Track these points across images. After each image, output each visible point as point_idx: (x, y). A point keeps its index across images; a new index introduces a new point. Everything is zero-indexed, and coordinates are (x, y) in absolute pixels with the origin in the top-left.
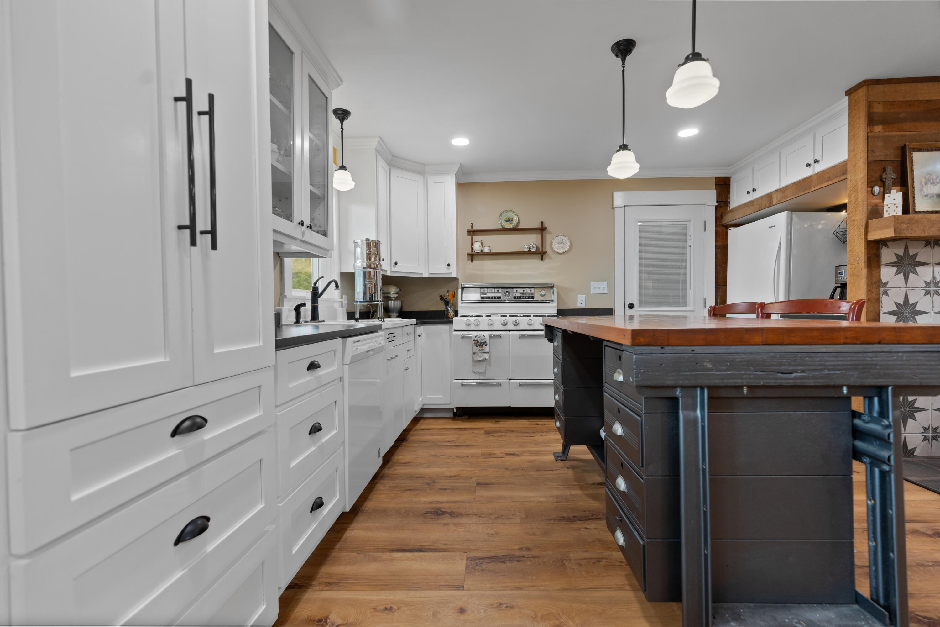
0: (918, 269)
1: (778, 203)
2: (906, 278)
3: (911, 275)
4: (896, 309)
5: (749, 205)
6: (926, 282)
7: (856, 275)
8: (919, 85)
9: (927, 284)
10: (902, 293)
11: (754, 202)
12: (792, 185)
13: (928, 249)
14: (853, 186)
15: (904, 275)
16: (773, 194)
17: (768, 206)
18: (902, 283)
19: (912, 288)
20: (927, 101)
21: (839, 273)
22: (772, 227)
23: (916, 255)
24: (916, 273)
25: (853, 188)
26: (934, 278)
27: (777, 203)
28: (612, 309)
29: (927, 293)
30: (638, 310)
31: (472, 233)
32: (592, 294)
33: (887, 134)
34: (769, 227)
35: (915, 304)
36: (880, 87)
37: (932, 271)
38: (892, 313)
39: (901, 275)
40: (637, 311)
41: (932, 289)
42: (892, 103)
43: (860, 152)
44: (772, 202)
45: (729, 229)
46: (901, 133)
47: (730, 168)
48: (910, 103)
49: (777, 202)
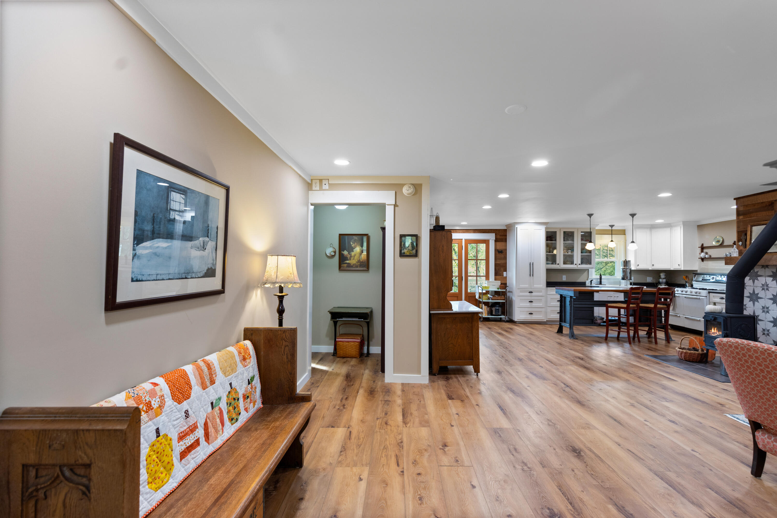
0: (758, 278)
2: (754, 282)
3: (756, 281)
4: (749, 295)
6: (762, 284)
8: (758, 196)
9: (763, 285)
10: (752, 288)
13: (763, 269)
15: (753, 280)
18: (752, 284)
19: (756, 287)
20: (762, 203)
23: (758, 272)
24: (758, 280)
26: (766, 282)
29: (763, 289)
31: (703, 248)
33: (744, 219)
35: (758, 294)
36: (742, 200)
37: (765, 280)
38: (748, 297)
39: (751, 280)
41: (765, 288)
42: (747, 206)
46: (750, 218)
48: (754, 205)
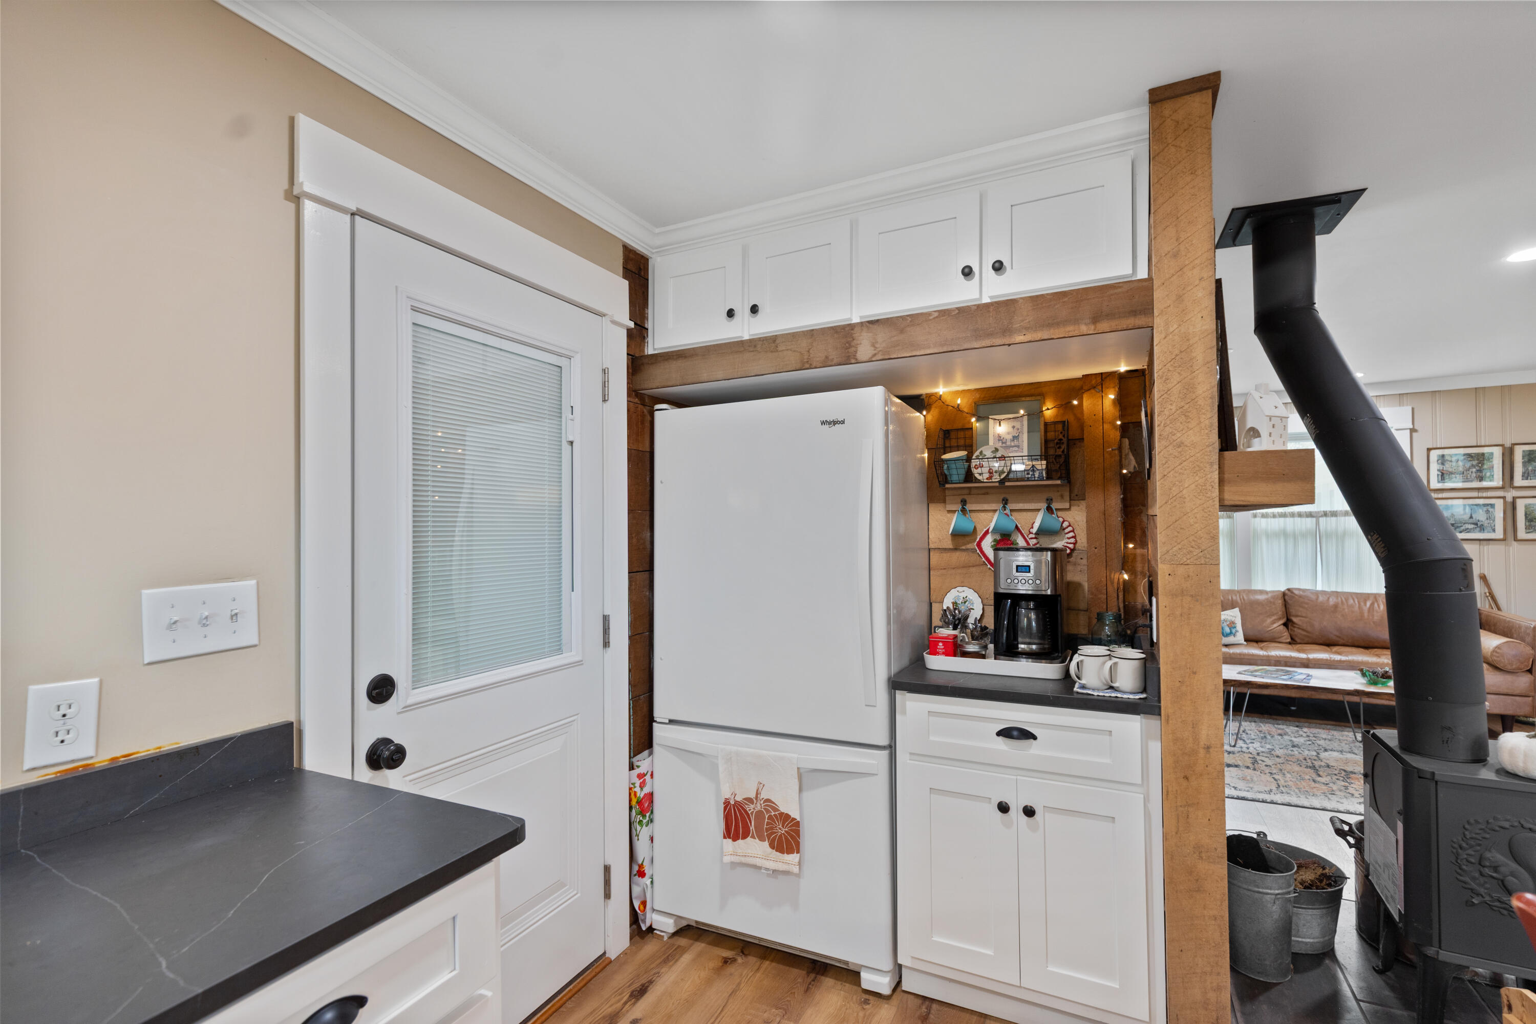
1: (879, 357)
5: (755, 346)
7: (1192, 596)
11: (777, 342)
12: (936, 314)
14: (1177, 352)
16: (857, 329)
17: (835, 361)
21: (1017, 566)
22: (835, 423)
25: (1177, 355)
27: (873, 359)
28: (291, 724)
30: (410, 701)
32: (149, 664)
34: (823, 423)
40: (408, 708)
43: (1197, 262)
44: (856, 352)
45: (657, 407)
47: (657, 230)
49: (875, 355)
